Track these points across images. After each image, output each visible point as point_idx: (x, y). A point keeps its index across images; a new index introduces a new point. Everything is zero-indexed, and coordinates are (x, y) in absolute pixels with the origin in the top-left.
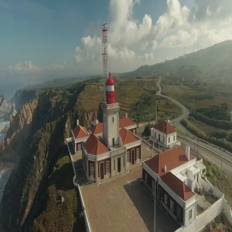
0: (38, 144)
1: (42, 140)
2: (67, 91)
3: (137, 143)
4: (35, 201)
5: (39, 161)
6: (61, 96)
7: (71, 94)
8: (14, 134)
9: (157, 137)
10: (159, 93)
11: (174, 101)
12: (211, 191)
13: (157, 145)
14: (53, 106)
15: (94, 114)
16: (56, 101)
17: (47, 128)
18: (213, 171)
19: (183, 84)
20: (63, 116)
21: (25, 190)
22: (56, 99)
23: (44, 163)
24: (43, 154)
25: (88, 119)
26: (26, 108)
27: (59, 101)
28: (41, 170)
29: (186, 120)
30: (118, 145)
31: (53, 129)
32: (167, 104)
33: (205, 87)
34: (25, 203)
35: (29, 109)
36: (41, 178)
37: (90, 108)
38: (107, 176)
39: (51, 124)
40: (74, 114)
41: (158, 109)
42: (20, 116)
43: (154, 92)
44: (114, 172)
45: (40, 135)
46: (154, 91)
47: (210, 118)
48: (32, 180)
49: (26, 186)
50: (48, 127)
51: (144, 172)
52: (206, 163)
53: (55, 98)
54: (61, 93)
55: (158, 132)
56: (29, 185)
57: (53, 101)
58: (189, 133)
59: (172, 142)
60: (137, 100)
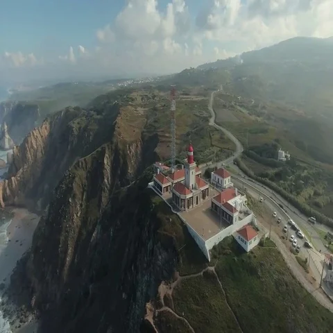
0: (72, 184)
1: (77, 179)
2: (92, 112)
3: (207, 187)
4: (75, 249)
5: (76, 204)
6: (84, 118)
7: (99, 117)
8: (21, 170)
9: (217, 180)
10: (212, 122)
11: (229, 134)
12: (247, 211)
13: (217, 186)
14: (76, 133)
15: (137, 146)
16: (78, 126)
17: (80, 164)
18: (252, 202)
19: (239, 105)
20: (99, 149)
21: (62, 238)
22: (78, 123)
23: (81, 205)
24: (79, 196)
25: (130, 152)
26: (35, 134)
27: (83, 126)
28: (79, 215)
29: (240, 159)
30: (195, 189)
31: (89, 165)
32: (222, 138)
33: (264, 111)
34: (66, 252)
35: (39, 136)
36: (80, 224)
37: (132, 139)
38: (191, 207)
39: (85, 160)
40: (114, 148)
41: (213, 143)
42: (27, 145)
43: (206, 120)
44: (195, 205)
45: (73, 173)
46: (206, 117)
47: (261, 156)
48: (70, 226)
49: (63, 233)
50: (82, 163)
51: (213, 203)
52: (249, 197)
53: (76, 122)
54: (84, 115)
55: (217, 177)
56: (67, 232)
57: (75, 125)
58: (241, 173)
59: (227, 183)
60: (188, 129)
